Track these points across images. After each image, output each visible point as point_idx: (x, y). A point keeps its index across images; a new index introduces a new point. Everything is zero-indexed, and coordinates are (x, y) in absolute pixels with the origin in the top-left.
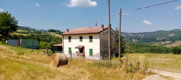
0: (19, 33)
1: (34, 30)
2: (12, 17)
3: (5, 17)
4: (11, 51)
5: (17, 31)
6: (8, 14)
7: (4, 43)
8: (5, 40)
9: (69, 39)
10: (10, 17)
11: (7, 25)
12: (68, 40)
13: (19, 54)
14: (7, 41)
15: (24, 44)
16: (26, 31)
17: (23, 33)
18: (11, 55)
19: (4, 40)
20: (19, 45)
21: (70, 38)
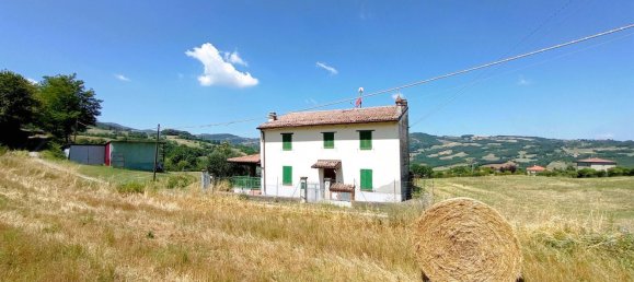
0: (93, 135)
1: (128, 130)
2: (86, 90)
3: (64, 88)
4: (92, 179)
5: (89, 131)
6: (76, 80)
7: (59, 156)
8: (63, 149)
9: (284, 140)
10: (79, 89)
11: (69, 110)
12: (281, 143)
13: (122, 190)
14: (67, 151)
15: (122, 159)
16: (110, 132)
17: (103, 136)
18: (91, 194)
19: (58, 147)
20: (106, 161)
21: (287, 138)
